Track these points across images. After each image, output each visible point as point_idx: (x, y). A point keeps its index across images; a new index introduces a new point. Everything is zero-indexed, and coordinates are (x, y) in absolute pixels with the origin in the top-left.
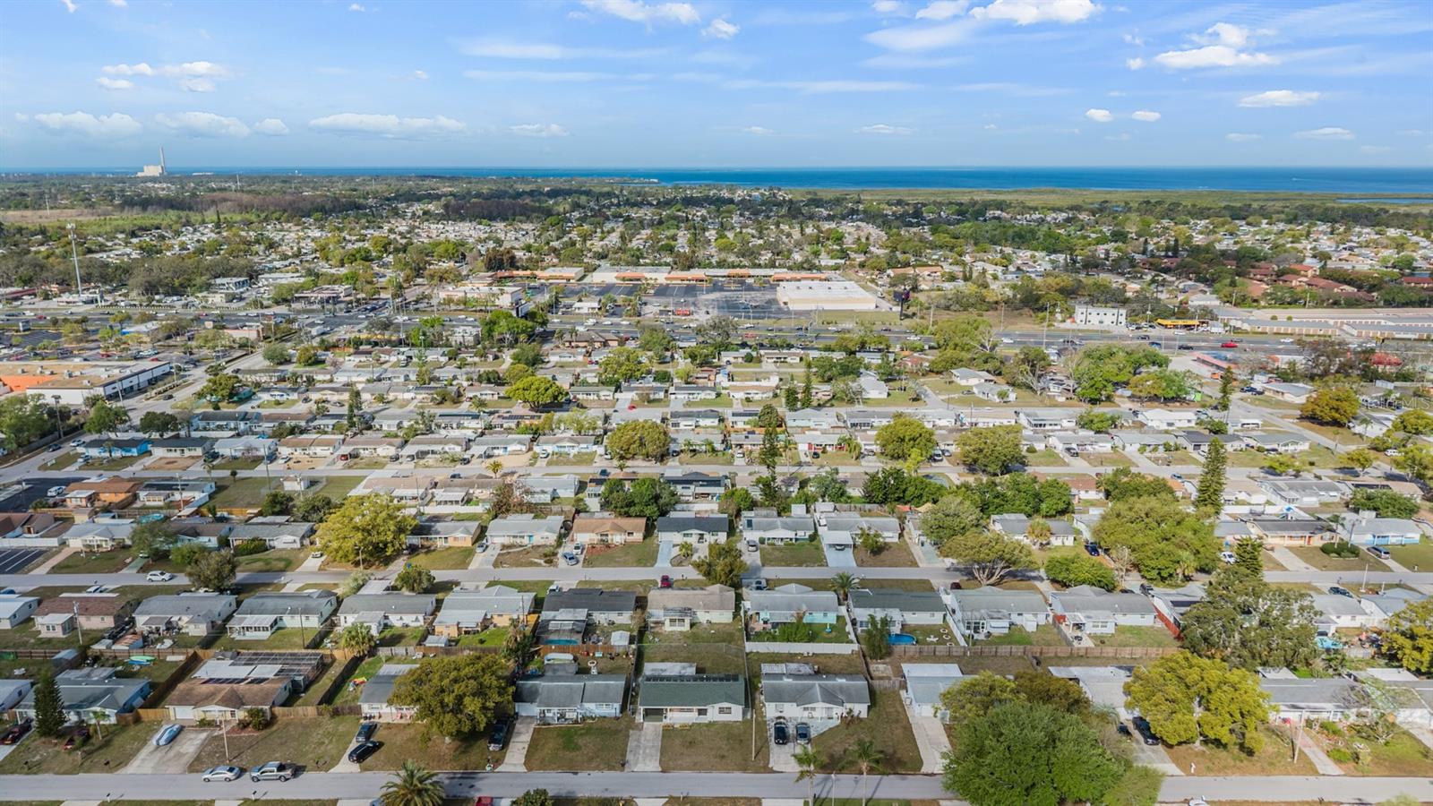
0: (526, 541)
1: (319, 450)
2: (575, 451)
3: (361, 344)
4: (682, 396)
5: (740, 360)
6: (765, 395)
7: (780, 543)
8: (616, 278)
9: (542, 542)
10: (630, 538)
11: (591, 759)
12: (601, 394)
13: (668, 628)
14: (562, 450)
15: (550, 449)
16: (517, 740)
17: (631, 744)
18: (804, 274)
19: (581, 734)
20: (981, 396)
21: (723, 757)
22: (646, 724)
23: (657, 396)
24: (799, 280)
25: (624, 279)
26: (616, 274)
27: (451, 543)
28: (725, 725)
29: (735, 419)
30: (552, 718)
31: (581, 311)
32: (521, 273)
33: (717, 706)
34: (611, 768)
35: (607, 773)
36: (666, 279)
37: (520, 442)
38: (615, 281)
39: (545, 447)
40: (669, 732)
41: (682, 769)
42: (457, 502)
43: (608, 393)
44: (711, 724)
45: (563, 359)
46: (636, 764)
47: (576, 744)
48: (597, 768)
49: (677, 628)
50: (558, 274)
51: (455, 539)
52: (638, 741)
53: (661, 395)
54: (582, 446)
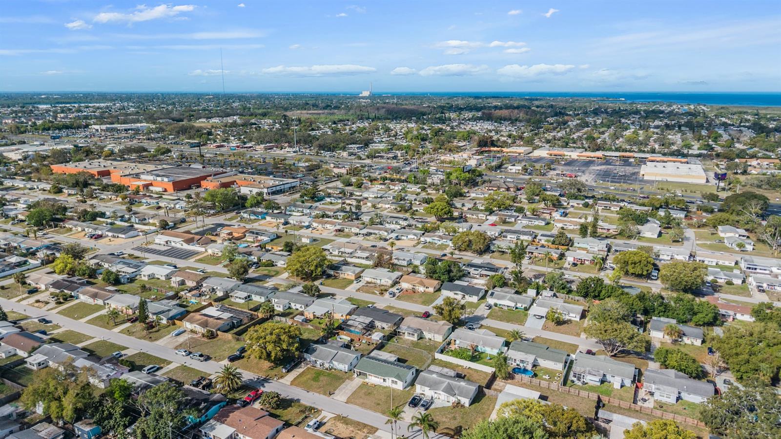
0: (378, 282)
2: (440, 243)
3: (387, 180)
4: (525, 222)
5: (581, 206)
6: (575, 227)
7: (506, 308)
8: (547, 154)
9: (385, 284)
10: (427, 290)
11: (320, 388)
12: (480, 215)
13: (406, 337)
14: (434, 241)
15: (428, 240)
16: (297, 370)
17: (343, 386)
18: (670, 158)
19: (325, 375)
20: (728, 245)
21: (378, 404)
22: (355, 379)
23: (510, 220)
24: (666, 162)
25: (551, 155)
26: (548, 152)
27: (346, 276)
28: (390, 389)
29: (542, 238)
30: (318, 364)
31: (512, 171)
33: (391, 379)
35: (321, 395)
36: (578, 156)
37: (415, 235)
38: (547, 156)
39: (426, 239)
40: (365, 385)
41: (356, 404)
42: (364, 258)
43: (483, 215)
44: (386, 388)
45: (478, 196)
47: (319, 379)
48: (319, 393)
49: (411, 338)
50: (514, 150)
51: (348, 275)
52: (347, 385)
53: (513, 220)
54: (444, 240)
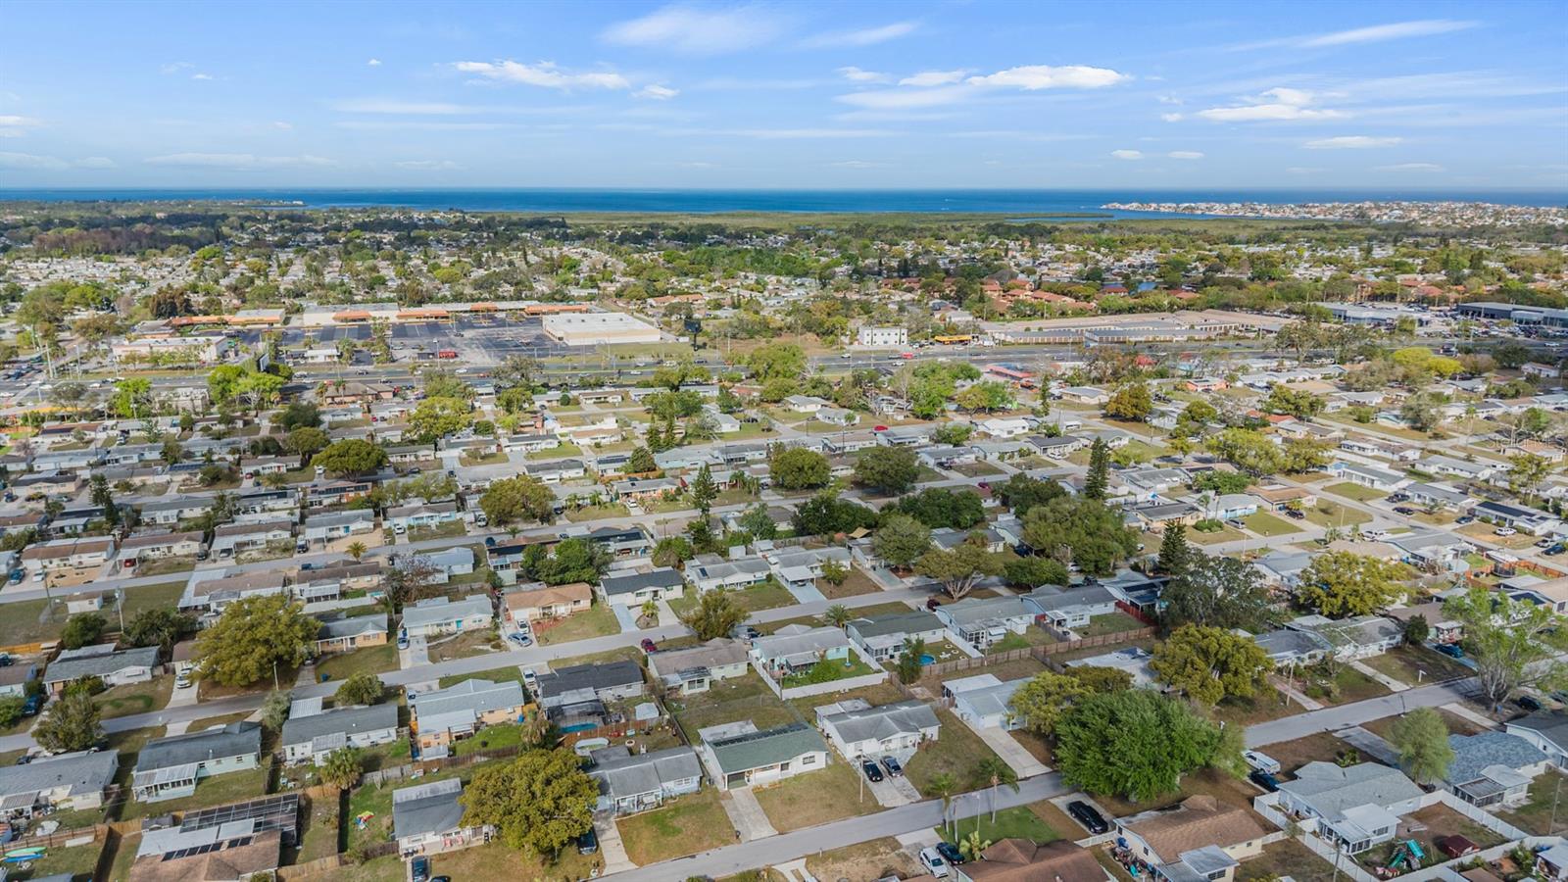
0: (453, 628)
1: (86, 559)
2: (437, 520)
3: (43, 420)
4: (519, 448)
5: (555, 404)
6: (613, 439)
7: (739, 588)
8: (334, 319)
10: (577, 607)
11: (700, 839)
12: (420, 453)
13: (686, 691)
14: (420, 522)
15: (403, 522)
16: (604, 837)
17: (732, 815)
18: (560, 306)
19: (672, 816)
20: (827, 421)
21: (830, 806)
22: (732, 791)
23: (488, 451)
25: (346, 320)
26: (333, 314)
27: (360, 643)
28: (812, 774)
29: (603, 466)
30: (628, 807)
31: (316, 360)
32: (201, 318)
33: (801, 757)
34: (726, 843)
35: (724, 848)
36: (399, 317)
38: (334, 323)
39: (396, 521)
41: (798, 827)
42: (333, 597)
43: (427, 452)
44: (798, 777)
45: (336, 419)
46: (750, 834)
47: (674, 828)
48: (712, 846)
49: (697, 690)
50: (257, 318)
51: (366, 638)
52: (736, 809)
53: (493, 449)
54: (443, 515)
